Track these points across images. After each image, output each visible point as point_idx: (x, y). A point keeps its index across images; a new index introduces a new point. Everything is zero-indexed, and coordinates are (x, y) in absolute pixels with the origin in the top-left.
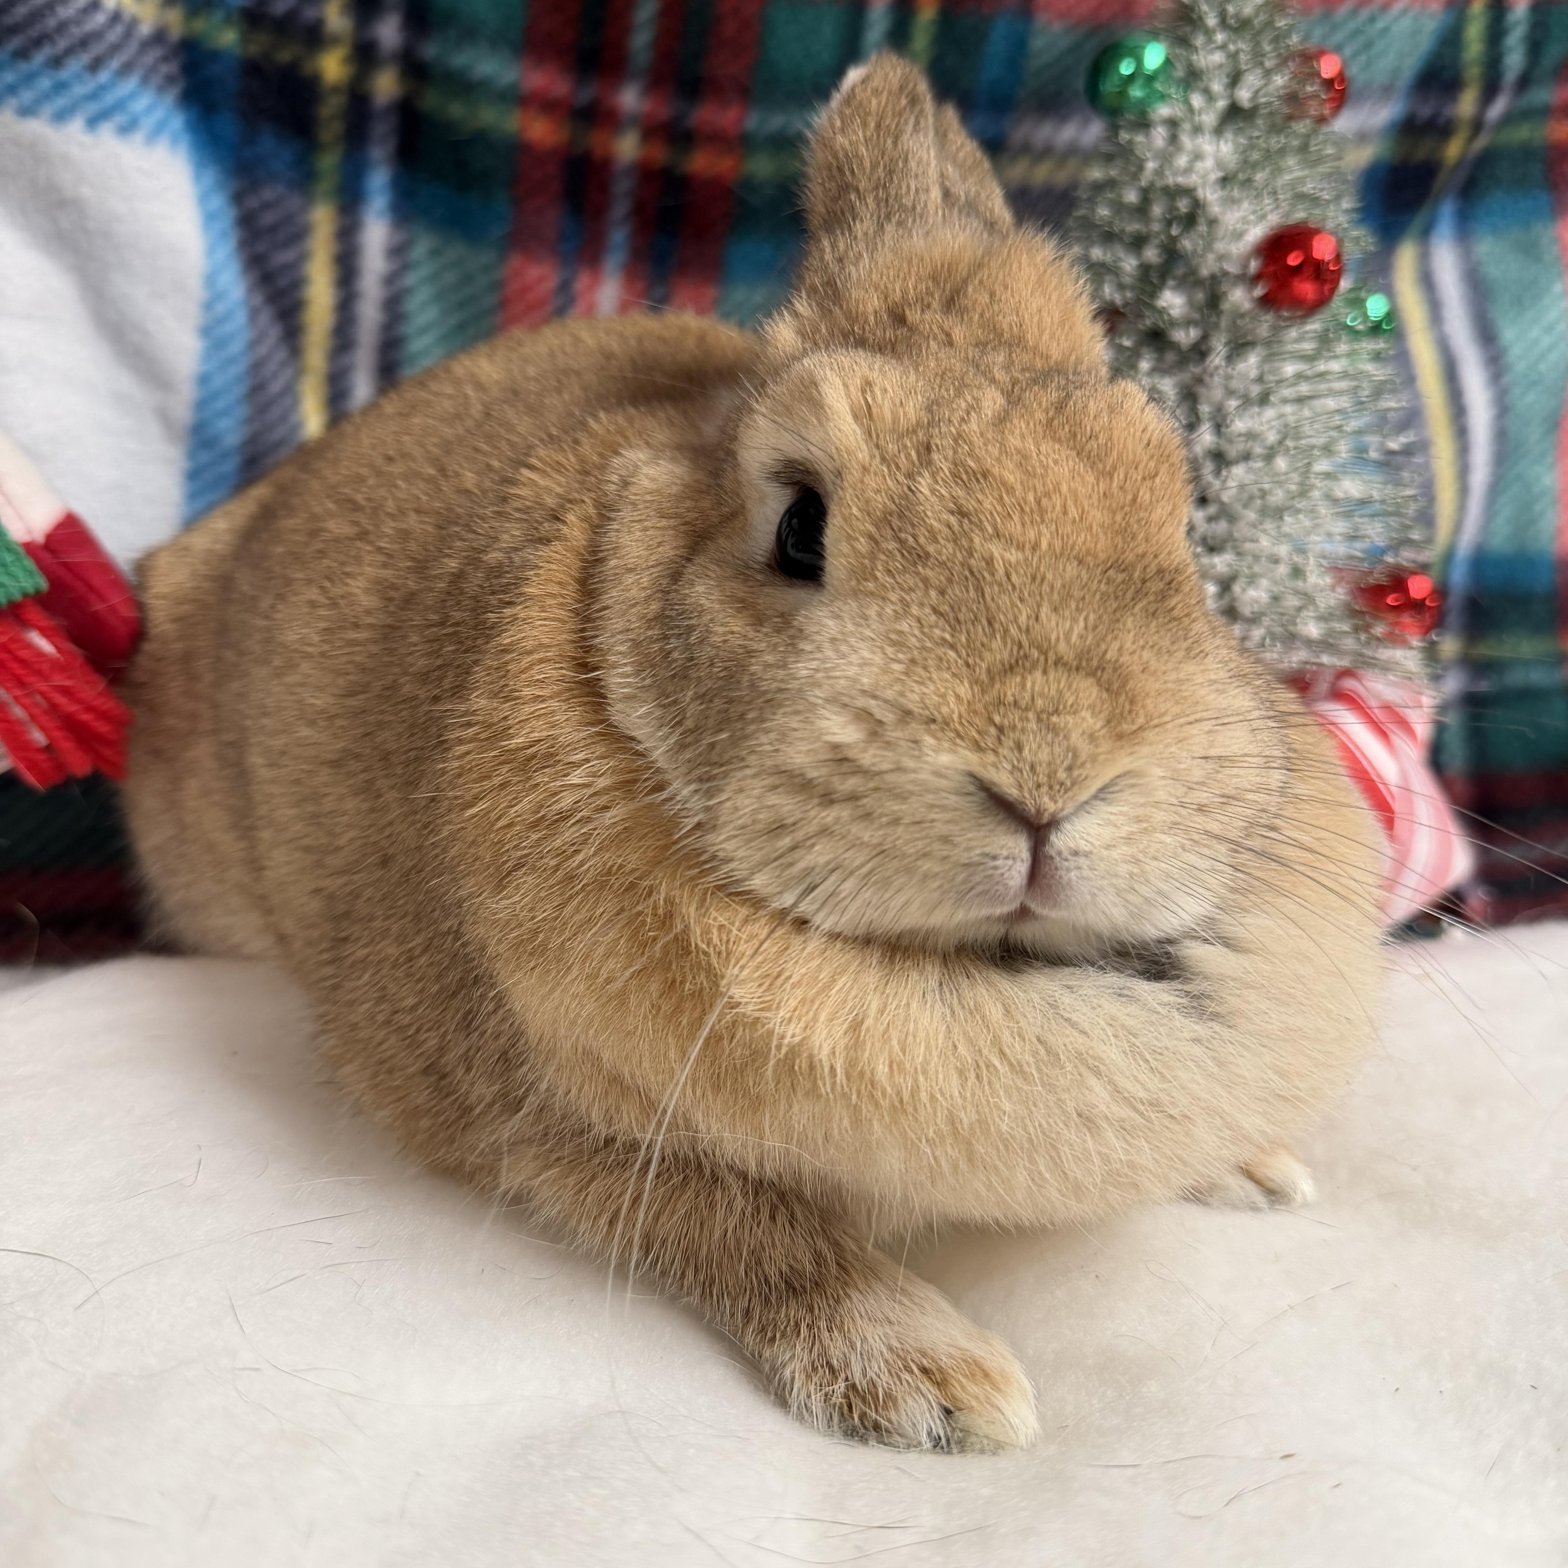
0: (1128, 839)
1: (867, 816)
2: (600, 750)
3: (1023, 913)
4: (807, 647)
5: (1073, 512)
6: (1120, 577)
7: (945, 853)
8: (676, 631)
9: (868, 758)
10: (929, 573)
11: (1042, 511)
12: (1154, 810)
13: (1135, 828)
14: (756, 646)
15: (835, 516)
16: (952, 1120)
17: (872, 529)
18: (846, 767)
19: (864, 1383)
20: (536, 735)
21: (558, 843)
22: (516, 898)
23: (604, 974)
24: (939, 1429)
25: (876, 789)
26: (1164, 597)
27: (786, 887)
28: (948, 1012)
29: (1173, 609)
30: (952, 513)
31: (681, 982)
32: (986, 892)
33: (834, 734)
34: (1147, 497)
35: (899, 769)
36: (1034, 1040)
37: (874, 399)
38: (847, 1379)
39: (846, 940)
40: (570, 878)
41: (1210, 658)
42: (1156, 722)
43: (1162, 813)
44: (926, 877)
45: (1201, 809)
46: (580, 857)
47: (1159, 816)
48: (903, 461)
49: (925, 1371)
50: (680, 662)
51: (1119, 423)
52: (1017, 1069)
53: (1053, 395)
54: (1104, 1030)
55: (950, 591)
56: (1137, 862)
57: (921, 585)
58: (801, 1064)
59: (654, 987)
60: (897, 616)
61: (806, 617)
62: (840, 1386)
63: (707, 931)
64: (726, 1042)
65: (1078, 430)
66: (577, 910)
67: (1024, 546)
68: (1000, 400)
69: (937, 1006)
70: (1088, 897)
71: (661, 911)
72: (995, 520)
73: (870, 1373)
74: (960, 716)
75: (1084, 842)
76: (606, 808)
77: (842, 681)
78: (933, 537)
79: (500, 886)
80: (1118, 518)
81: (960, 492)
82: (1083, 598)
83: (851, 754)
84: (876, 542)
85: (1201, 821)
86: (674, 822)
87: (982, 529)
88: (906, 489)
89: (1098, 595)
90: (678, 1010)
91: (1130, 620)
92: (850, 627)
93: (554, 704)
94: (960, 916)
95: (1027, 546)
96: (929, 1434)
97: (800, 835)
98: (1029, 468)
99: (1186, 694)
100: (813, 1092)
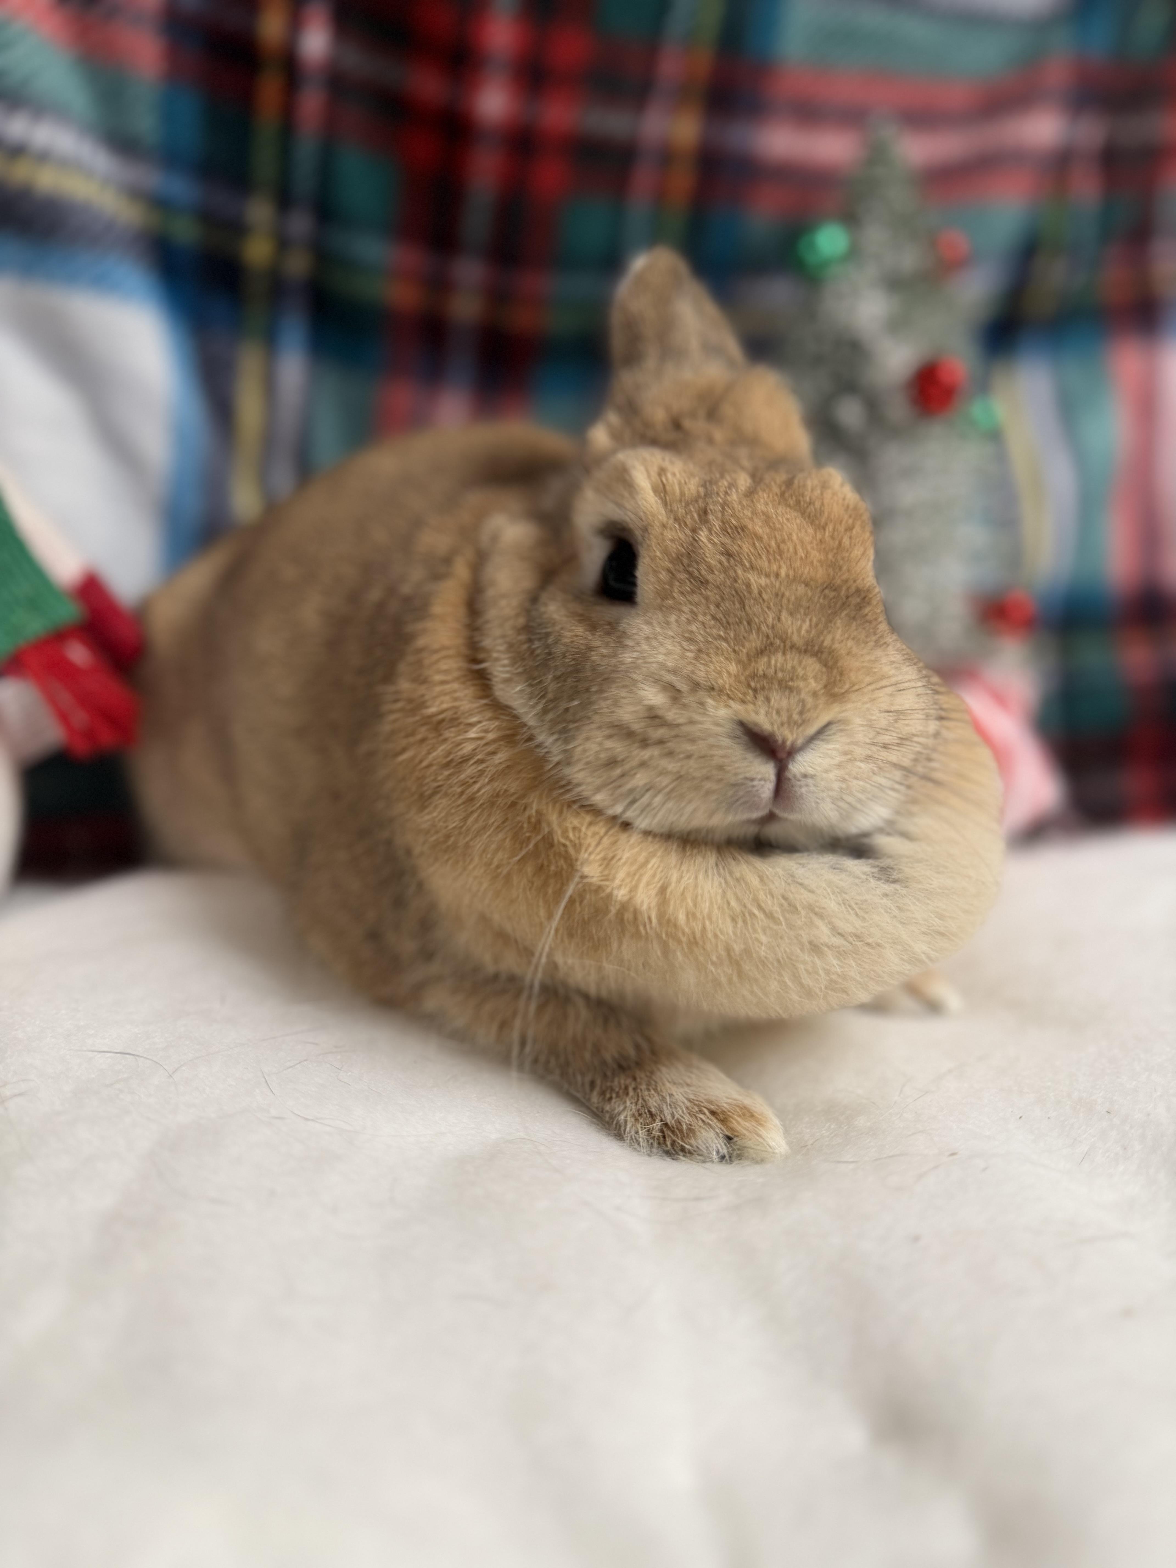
0: (839, 766)
1: (670, 754)
2: (489, 714)
3: (771, 817)
4: (630, 643)
5: (801, 553)
6: (832, 594)
7: (720, 777)
8: (538, 636)
9: (671, 715)
10: (709, 593)
11: (781, 553)
12: (855, 747)
13: (844, 758)
14: (593, 644)
15: (644, 557)
16: (728, 950)
17: (670, 565)
18: (657, 721)
19: (673, 1122)
20: (445, 706)
21: (462, 776)
22: (435, 814)
23: (496, 862)
24: (724, 1151)
25: (676, 736)
26: (861, 607)
27: (615, 801)
28: (723, 881)
29: (866, 615)
30: (722, 554)
31: (548, 866)
32: (745, 803)
33: (650, 700)
34: (848, 543)
35: (691, 722)
36: (780, 897)
37: (667, 480)
38: (662, 1121)
39: (655, 835)
40: (471, 799)
41: (890, 648)
42: (856, 687)
43: (860, 749)
44: (708, 793)
45: (885, 746)
46: (477, 786)
47: (859, 751)
48: (689, 521)
49: (713, 1113)
50: (543, 656)
51: (828, 495)
52: (770, 916)
53: (782, 477)
54: (825, 889)
55: (722, 604)
56: (844, 780)
57: (703, 601)
58: (628, 916)
59: (529, 869)
60: (689, 622)
61: (629, 624)
62: (657, 1125)
63: (565, 832)
64: (577, 904)
65: (801, 499)
66: (477, 820)
67: (769, 575)
68: (749, 481)
69: (715, 878)
70: (814, 805)
71: (533, 820)
72: (750, 558)
73: (677, 1116)
74: (731, 686)
75: (810, 769)
76: (494, 753)
77: (654, 665)
78: (711, 570)
79: (423, 808)
80: (830, 556)
81: (727, 541)
82: (809, 608)
83: (660, 713)
84: (673, 574)
85: (884, 755)
86: (544, 759)
87: (743, 565)
88: (691, 539)
89: (818, 605)
90: (545, 884)
91: (839, 621)
92: (658, 630)
93: (456, 686)
94: (730, 818)
95: (772, 575)
96: (718, 1152)
97: (627, 767)
98: (771, 525)
99: (876, 670)
100: (637, 935)
